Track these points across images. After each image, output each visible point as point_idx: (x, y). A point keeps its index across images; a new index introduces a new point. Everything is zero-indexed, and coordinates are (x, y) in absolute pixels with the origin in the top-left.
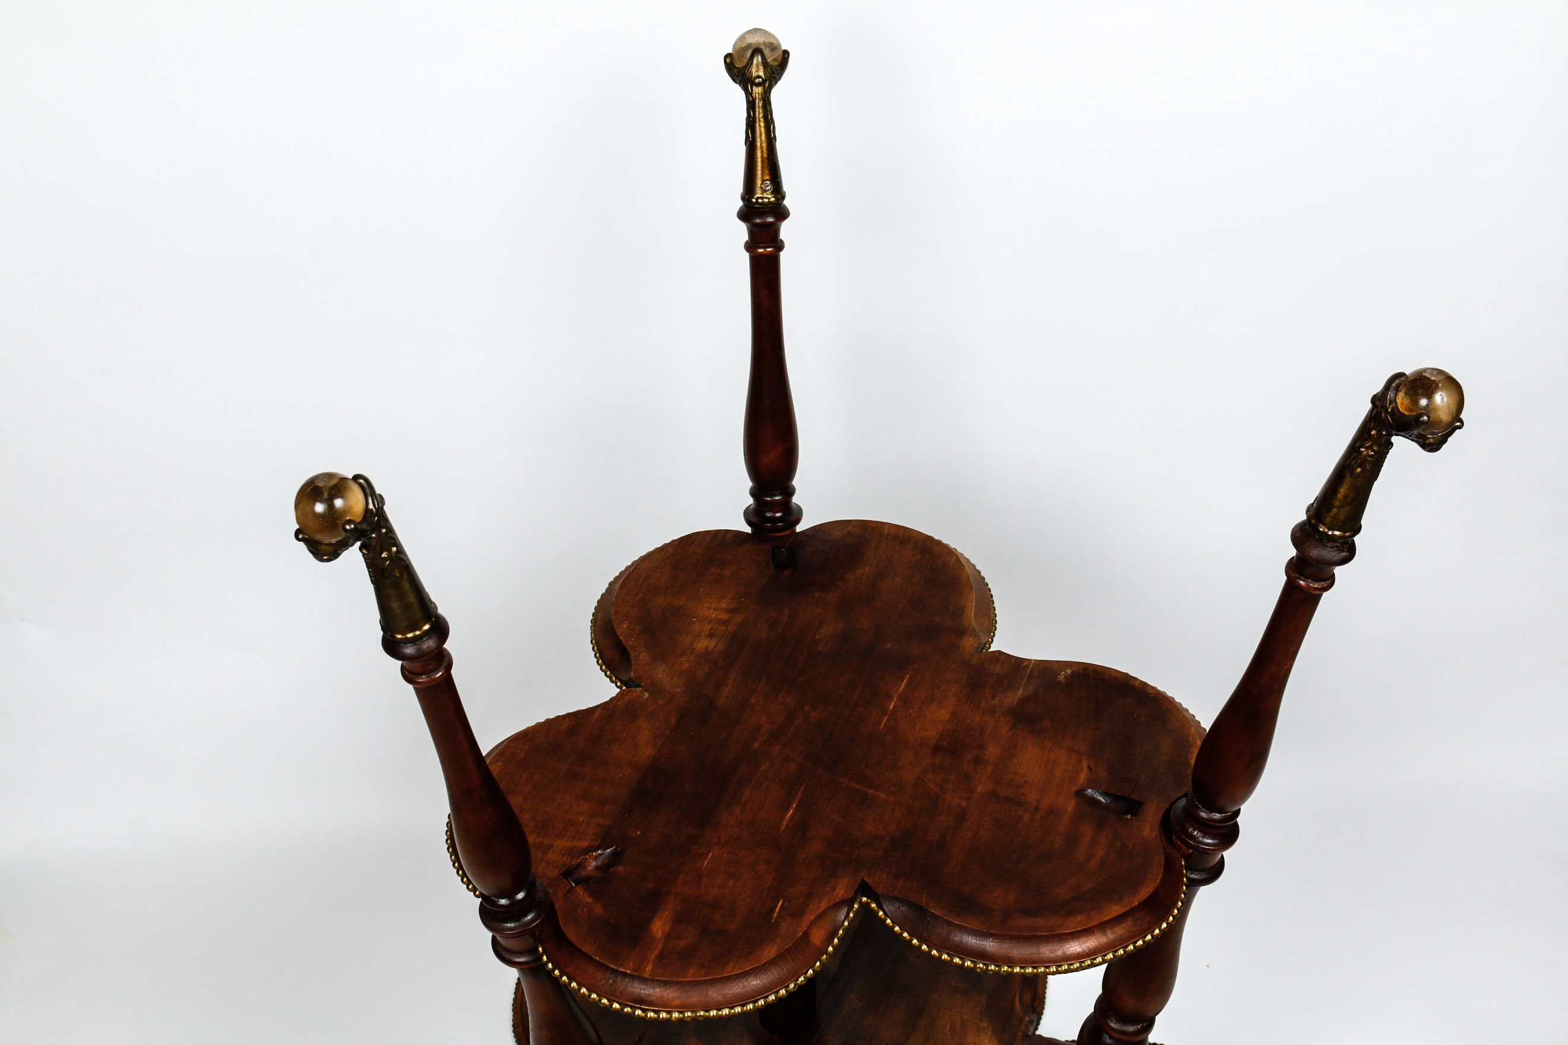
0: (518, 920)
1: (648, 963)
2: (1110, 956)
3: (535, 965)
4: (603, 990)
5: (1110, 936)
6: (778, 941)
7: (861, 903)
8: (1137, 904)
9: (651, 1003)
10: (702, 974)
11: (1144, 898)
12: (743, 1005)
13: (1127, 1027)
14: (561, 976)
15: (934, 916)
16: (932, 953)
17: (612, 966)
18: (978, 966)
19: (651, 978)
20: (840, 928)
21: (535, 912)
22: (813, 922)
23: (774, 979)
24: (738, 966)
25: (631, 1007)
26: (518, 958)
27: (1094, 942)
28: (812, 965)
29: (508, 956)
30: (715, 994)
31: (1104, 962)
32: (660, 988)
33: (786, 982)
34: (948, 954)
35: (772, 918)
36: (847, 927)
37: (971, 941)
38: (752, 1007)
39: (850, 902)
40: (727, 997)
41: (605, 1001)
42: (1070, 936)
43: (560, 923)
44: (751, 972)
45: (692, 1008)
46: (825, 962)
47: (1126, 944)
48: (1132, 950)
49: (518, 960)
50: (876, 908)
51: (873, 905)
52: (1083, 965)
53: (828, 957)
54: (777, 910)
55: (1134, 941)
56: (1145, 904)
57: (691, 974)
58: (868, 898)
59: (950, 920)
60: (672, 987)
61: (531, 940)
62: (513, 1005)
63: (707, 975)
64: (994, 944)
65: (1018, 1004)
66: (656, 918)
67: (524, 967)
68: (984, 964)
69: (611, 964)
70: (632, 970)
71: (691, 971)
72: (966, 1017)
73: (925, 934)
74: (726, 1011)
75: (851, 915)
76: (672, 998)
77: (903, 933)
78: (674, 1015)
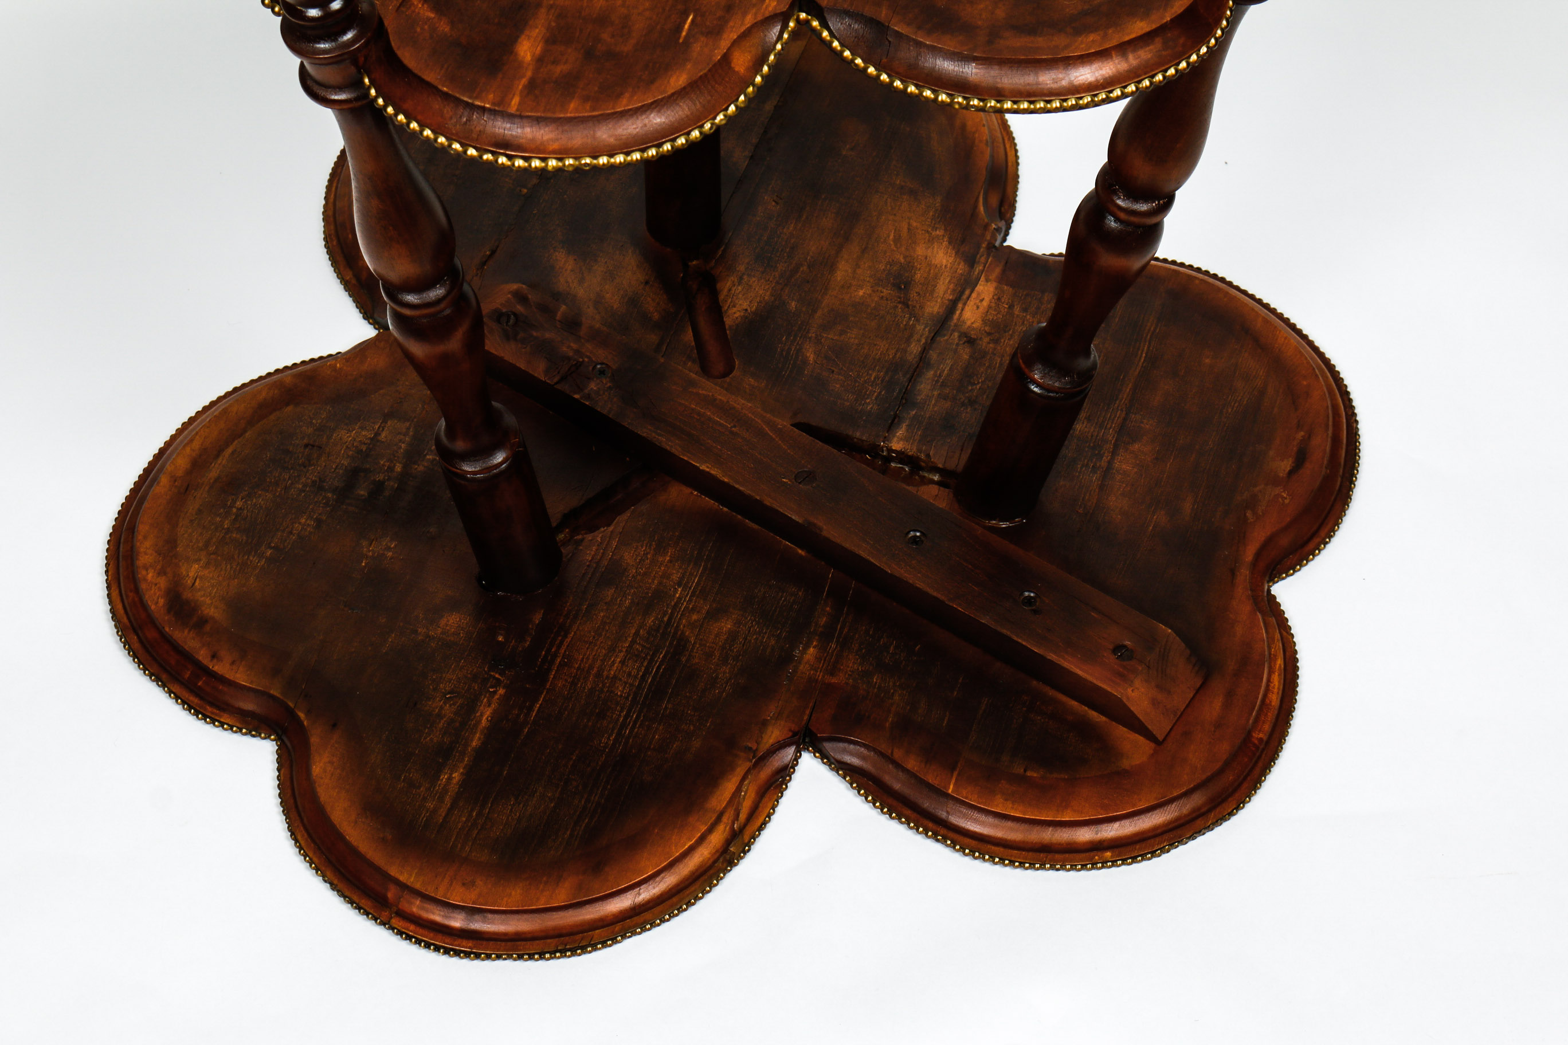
0: (335, 40)
1: (514, 95)
2: (1132, 88)
3: (360, 103)
4: (454, 132)
5: (1133, 60)
6: (689, 66)
7: (798, 21)
8: (1169, 19)
9: (519, 148)
10: (588, 108)
11: (1179, 12)
12: (643, 150)
13: (1138, 205)
14: (396, 115)
15: (898, 35)
16: (895, 84)
17: (465, 99)
18: (956, 100)
19: (518, 113)
20: (771, 52)
21: (358, 29)
22: (735, 43)
23: (684, 116)
24: (635, 98)
25: (493, 153)
26: (336, 94)
27: (1111, 69)
28: (734, 99)
29: (322, 93)
30: (605, 134)
31: (1124, 96)
32: (532, 127)
33: (700, 120)
34: (916, 86)
35: (679, 38)
36: (779, 52)
37: (947, 66)
38: (654, 153)
39: (784, 18)
40: (622, 139)
41: (456, 146)
42: (1080, 61)
43: (393, 44)
44: (653, 106)
45: (574, 154)
46: (751, 96)
47: (1153, 73)
48: (1160, 82)
49: (336, 98)
50: (819, 28)
51: (815, 24)
52: (1096, 99)
53: (756, 89)
54: (686, 27)
55: (1164, 68)
56: (1179, 21)
57: (573, 108)
58: (808, 14)
59: (919, 39)
60: (547, 125)
61: (353, 69)
62: (323, 213)
63: (594, 109)
64: (978, 71)
65: (982, 209)
66: (523, 37)
67: (345, 107)
68: (965, 98)
69: (463, 96)
70: (493, 104)
71: (572, 105)
72: (914, 224)
73: (884, 60)
74: (620, 159)
75: (786, 36)
76: (548, 141)
77: (856, 59)
78: (550, 163)
